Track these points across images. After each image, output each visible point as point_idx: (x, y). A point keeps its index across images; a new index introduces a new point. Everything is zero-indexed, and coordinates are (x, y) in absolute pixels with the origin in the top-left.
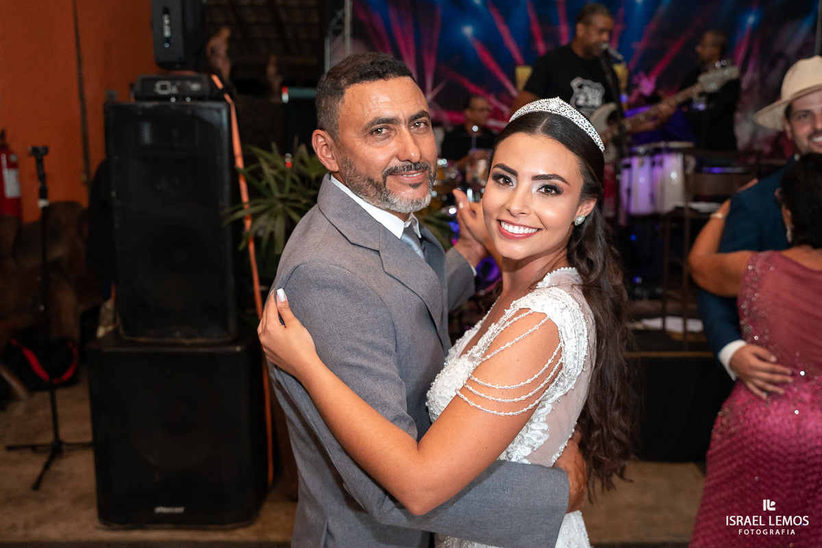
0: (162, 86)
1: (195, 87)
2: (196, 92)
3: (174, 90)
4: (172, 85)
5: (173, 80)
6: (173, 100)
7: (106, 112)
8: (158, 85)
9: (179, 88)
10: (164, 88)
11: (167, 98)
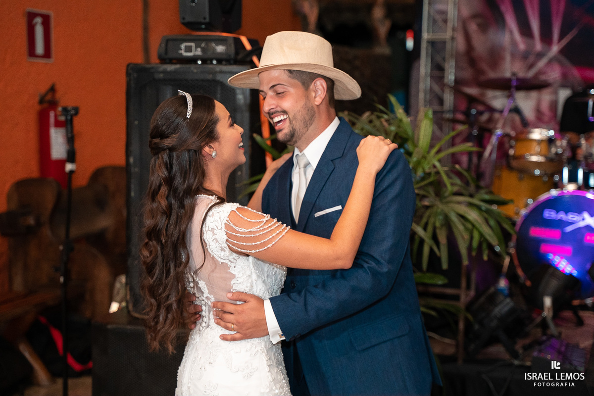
0: (186, 47)
1: (220, 49)
2: (221, 54)
3: (199, 52)
4: (197, 47)
5: (198, 41)
6: (199, 62)
7: (128, 74)
8: (183, 46)
9: (203, 50)
10: (189, 49)
11: (193, 60)
